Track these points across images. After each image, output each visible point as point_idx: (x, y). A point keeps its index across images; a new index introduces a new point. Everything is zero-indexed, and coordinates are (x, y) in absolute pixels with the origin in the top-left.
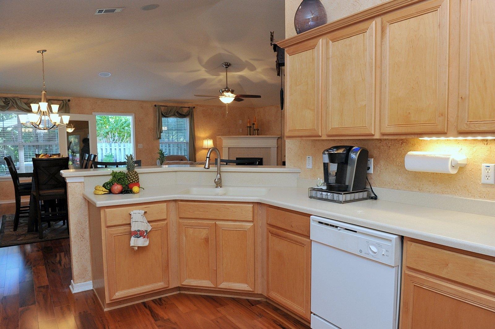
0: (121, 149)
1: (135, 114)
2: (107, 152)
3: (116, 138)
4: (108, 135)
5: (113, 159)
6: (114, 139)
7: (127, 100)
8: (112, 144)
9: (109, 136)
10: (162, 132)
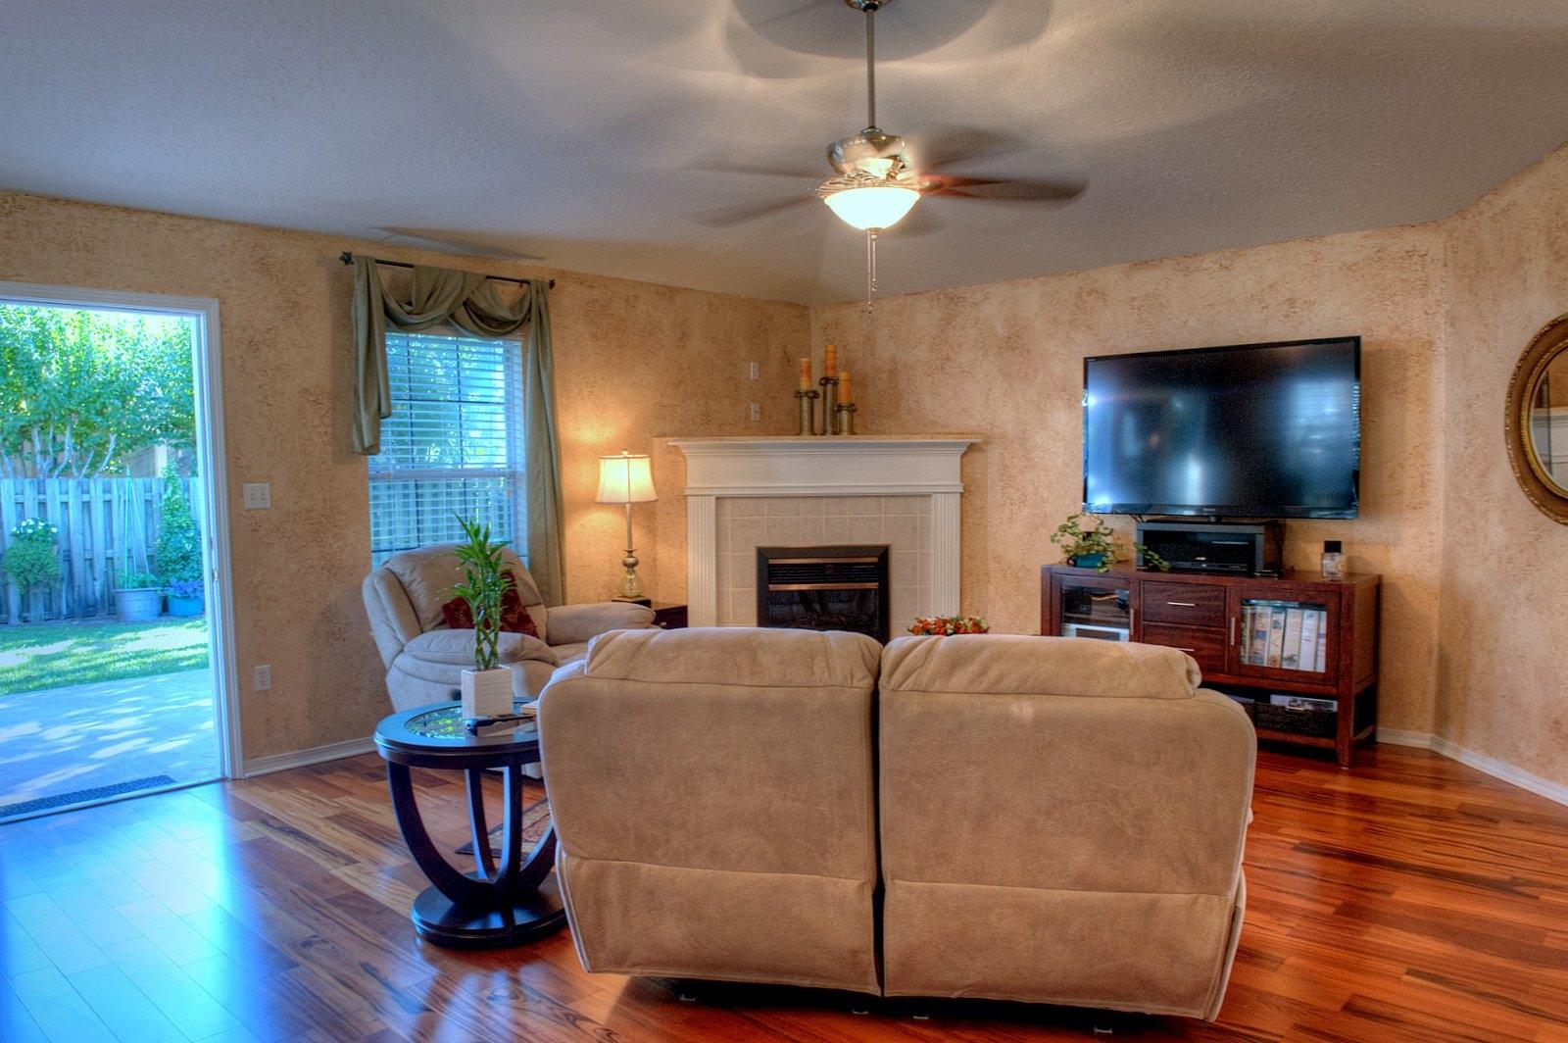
0: (93, 504)
1: (223, 302)
2: (21, 516)
3: (66, 457)
4: (26, 444)
5: (56, 548)
6: (55, 460)
7: (171, 215)
8: (48, 481)
9: (33, 446)
10: (389, 415)
